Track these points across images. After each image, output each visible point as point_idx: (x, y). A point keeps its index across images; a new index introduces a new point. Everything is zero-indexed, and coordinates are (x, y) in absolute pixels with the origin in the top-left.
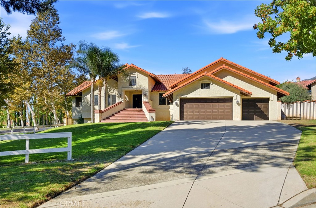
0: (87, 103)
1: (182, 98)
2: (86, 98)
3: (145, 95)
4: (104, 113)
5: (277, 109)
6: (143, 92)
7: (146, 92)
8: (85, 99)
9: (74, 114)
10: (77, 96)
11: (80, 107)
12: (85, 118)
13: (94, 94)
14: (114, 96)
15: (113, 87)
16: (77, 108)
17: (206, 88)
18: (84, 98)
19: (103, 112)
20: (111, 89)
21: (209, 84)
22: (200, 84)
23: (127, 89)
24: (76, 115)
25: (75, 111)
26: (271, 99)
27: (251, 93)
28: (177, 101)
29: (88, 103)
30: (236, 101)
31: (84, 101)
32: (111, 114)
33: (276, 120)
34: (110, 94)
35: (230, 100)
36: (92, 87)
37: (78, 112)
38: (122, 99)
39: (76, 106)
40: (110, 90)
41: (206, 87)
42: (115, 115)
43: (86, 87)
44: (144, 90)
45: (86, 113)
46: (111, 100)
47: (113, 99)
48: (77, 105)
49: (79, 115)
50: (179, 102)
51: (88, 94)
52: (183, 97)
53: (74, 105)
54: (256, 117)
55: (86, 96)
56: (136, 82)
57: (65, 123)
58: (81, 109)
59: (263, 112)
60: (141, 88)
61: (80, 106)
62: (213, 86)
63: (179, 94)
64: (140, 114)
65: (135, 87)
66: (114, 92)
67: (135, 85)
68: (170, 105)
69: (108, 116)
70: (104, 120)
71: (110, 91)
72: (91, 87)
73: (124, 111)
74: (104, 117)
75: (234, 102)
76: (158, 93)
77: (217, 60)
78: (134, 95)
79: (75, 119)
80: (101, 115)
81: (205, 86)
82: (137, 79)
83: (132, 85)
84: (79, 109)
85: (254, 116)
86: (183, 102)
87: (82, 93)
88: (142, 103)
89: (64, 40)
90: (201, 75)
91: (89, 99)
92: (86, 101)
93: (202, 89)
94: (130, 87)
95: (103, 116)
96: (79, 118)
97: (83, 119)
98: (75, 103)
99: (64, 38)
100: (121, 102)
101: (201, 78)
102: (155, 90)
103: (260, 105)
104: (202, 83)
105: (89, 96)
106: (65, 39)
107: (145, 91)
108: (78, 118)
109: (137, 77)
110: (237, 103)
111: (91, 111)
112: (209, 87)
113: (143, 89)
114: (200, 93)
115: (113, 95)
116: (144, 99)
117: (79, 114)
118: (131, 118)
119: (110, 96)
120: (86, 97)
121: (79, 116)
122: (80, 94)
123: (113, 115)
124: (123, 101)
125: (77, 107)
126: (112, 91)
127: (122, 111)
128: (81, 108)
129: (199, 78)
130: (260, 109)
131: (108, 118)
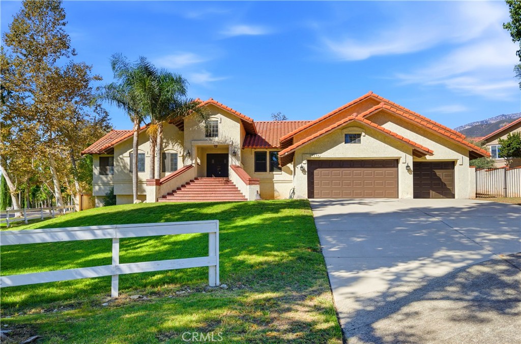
0: (123, 168)
1: (312, 159)
2: (120, 158)
3: (235, 154)
4: (164, 184)
5: (469, 180)
6: (230, 148)
7: (236, 149)
8: (120, 161)
9: (97, 188)
10: (101, 156)
11: (108, 175)
12: (119, 195)
13: (139, 152)
14: (174, 157)
15: (172, 140)
16: (101, 176)
17: (354, 143)
18: (119, 159)
19: (161, 184)
20: (169, 143)
21: (359, 136)
22: (344, 136)
23: (200, 144)
24: (100, 189)
25: (99, 182)
26: (459, 163)
27: (433, 151)
28: (303, 165)
29: (125, 167)
30: (406, 165)
31: (118, 164)
32: (175, 188)
33: (467, 197)
34: (166, 152)
35: (394, 163)
36: (135, 139)
37: (104, 184)
38: (192, 160)
39: (101, 173)
40: (167, 144)
41: (354, 140)
42: (183, 189)
43: (123, 138)
44: (232, 145)
45: (122, 185)
46: (168, 162)
47: (172, 160)
48: (103, 172)
49: (105, 189)
50: (306, 167)
51: (126, 152)
52: (313, 156)
53: (96, 171)
54: (434, 192)
55: (122, 154)
56: (217, 131)
57: (77, 205)
58: (109, 179)
59: (445, 185)
60: (227, 142)
61: (108, 172)
62: (365, 139)
63: (306, 152)
64: (227, 187)
65: (216, 139)
66: (174, 148)
67: (217, 135)
68: (274, 173)
69: (171, 191)
70: (164, 197)
71: (166, 147)
72: (133, 137)
73: (196, 182)
74: (164, 192)
75: (402, 167)
76: (254, 150)
77: (362, 97)
78: (208, 155)
79: (98, 197)
80: (159, 189)
81: (352, 138)
82: (219, 125)
83: (210, 136)
84: (106, 178)
85: (431, 192)
86: (314, 165)
87: (113, 148)
88: (229, 167)
89: (74, 55)
90: (347, 119)
91: (127, 160)
92: (121, 164)
93: (347, 144)
94: (206, 140)
95: (162, 191)
96: (107, 194)
97: (115, 195)
98: (98, 168)
99: (74, 51)
100: (191, 166)
101: (346, 123)
102: (248, 146)
103: (439, 173)
104: (346, 133)
105: (127, 154)
106: (75, 53)
107: (235, 148)
108: (105, 195)
109: (219, 121)
110: (408, 168)
111: (134, 182)
112: (359, 142)
113: (231, 143)
114: (342, 151)
115: (172, 154)
116: (233, 161)
117: (106, 187)
118: (213, 195)
119: (166, 154)
120: (121, 156)
121: (106, 192)
122: (111, 151)
123: (179, 189)
124: (193, 165)
125: (103, 174)
126: (170, 146)
127: (192, 181)
128: (110, 176)
129: (344, 125)
130: (439, 179)
131: (169, 194)
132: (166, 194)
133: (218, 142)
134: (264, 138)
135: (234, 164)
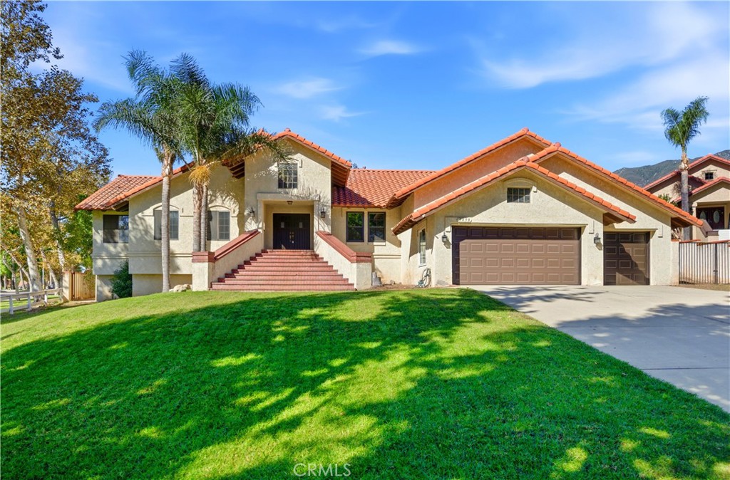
0: (143, 232)
1: (459, 224)
2: (140, 218)
3: (323, 214)
4: (220, 260)
5: (671, 258)
6: (316, 206)
7: (325, 208)
8: (139, 222)
9: (99, 263)
10: (107, 213)
11: (116, 242)
12: (137, 275)
13: (172, 209)
14: (225, 217)
15: (222, 192)
16: (106, 244)
17: (520, 202)
18: (137, 218)
19: (216, 259)
20: (216, 197)
21: (528, 191)
22: (506, 190)
23: (270, 198)
24: (105, 264)
25: (104, 254)
26: (657, 234)
27: (635, 217)
28: (446, 234)
29: (147, 232)
30: (594, 236)
31: (135, 226)
32: (235, 267)
33: (669, 283)
34: (211, 209)
35: (577, 232)
36: (165, 188)
37: (113, 257)
38: (257, 222)
39: (106, 240)
40: (213, 198)
41: (520, 197)
42: (247, 267)
43: (143, 186)
44: (319, 201)
45: (142, 259)
46: (215, 224)
47: (221, 222)
48: (109, 238)
49: (113, 265)
50: (450, 236)
51: (148, 208)
52: (461, 221)
53: (98, 237)
54: (621, 276)
55: (141, 211)
56: (296, 179)
57: (66, 288)
58: (119, 249)
59: (636, 265)
60: (311, 196)
61: (117, 239)
62: (536, 195)
63: (451, 214)
64: (315, 264)
65: (295, 191)
66: (225, 204)
67: (295, 186)
68: (375, 243)
69: (229, 272)
70: (220, 280)
71: (211, 202)
72: (162, 185)
73: (265, 256)
74: (220, 274)
75: (587, 238)
76: (345, 210)
77: (513, 136)
78: (275, 215)
79: (101, 277)
80: (214, 268)
81: (516, 194)
82: (299, 170)
83: (285, 187)
84: (115, 247)
85: (617, 274)
86: (462, 233)
87: (127, 202)
88: (315, 234)
89: (58, 58)
90: (512, 165)
91: (150, 221)
92: (141, 227)
93: (510, 203)
94: (280, 193)
95: (217, 271)
96: (115, 272)
97: (131, 275)
98: (101, 232)
99: (57, 51)
100: (255, 233)
101: (513, 172)
102: (339, 203)
103: (629, 248)
104: (509, 186)
105: (150, 211)
106: (60, 55)
107: (323, 205)
108: (113, 274)
109: (299, 165)
110: (597, 241)
111: (163, 254)
112: (528, 200)
113: (317, 199)
114: (503, 214)
115: (221, 213)
116: (319, 225)
117: (114, 261)
118: (297, 277)
119: (213, 215)
120: (140, 215)
121: (115, 269)
122: (124, 206)
123: (241, 267)
124: (260, 230)
125: (109, 242)
126: (219, 201)
127: (258, 255)
128: (121, 245)
129: (510, 174)
130: (628, 257)
131: (227, 276)
132: (222, 275)
133: (297, 196)
134: (356, 192)
135: (321, 229)
